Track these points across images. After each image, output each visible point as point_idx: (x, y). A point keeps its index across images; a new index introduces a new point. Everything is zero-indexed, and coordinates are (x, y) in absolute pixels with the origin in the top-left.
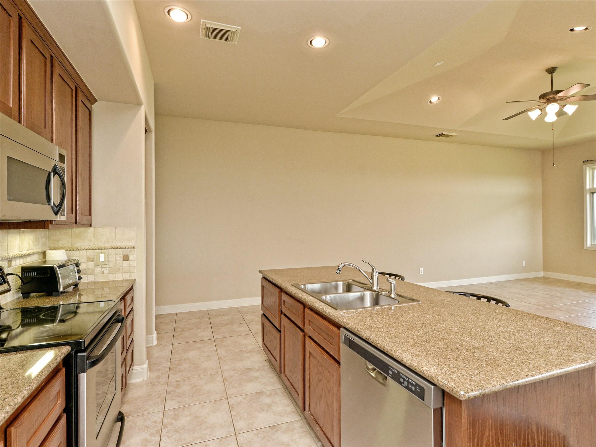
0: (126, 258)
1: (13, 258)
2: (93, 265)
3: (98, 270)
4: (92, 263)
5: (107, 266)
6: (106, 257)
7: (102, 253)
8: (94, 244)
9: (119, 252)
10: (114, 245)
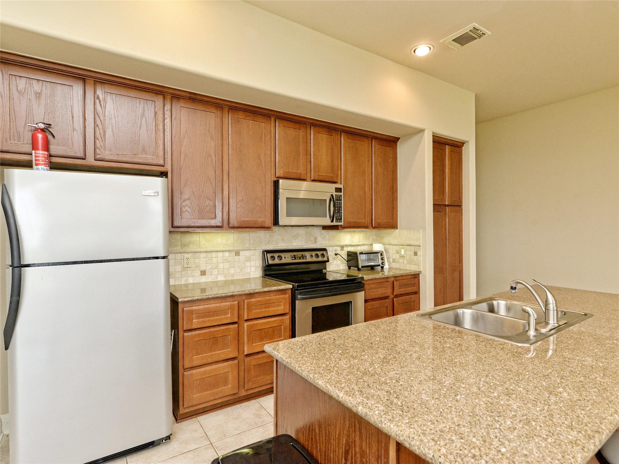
0: (416, 254)
1: (345, 246)
2: (398, 256)
3: (401, 260)
4: (398, 255)
5: (406, 258)
6: (405, 252)
7: (403, 248)
8: (399, 242)
9: (412, 249)
10: (409, 243)
